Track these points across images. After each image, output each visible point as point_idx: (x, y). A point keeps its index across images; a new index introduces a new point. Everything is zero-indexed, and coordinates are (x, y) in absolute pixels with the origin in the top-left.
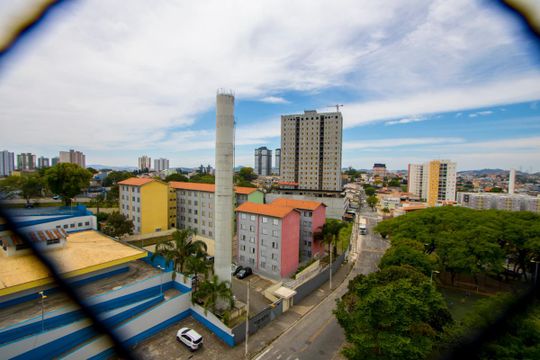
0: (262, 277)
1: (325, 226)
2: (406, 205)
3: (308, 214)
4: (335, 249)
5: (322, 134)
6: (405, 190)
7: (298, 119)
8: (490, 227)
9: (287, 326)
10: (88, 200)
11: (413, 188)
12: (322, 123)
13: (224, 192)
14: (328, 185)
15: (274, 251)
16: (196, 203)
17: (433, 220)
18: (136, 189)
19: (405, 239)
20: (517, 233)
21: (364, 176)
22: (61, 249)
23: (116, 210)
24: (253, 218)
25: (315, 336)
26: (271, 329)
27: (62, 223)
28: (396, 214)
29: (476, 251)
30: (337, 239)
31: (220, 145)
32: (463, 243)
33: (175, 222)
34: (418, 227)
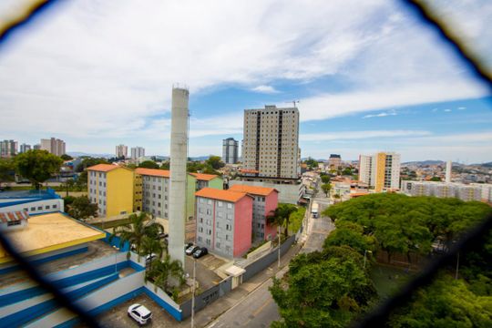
0: (216, 256)
1: (277, 210)
2: (353, 192)
3: (261, 199)
4: (286, 231)
5: (280, 127)
6: (357, 178)
7: (259, 113)
8: (420, 211)
9: (234, 302)
10: (58, 184)
11: (363, 177)
12: (281, 117)
13: (178, 178)
14: (285, 173)
15: (228, 232)
16: (160, 188)
17: (372, 205)
18: (103, 175)
19: (347, 222)
20: (443, 217)
21: (321, 166)
22: (21, 230)
23: (85, 194)
24: (210, 202)
25: (259, 311)
26: (220, 305)
27: (29, 206)
28: (344, 200)
29: (408, 233)
30: (288, 222)
31: (174, 135)
32: (397, 226)
33: (141, 205)
34: (359, 212)
